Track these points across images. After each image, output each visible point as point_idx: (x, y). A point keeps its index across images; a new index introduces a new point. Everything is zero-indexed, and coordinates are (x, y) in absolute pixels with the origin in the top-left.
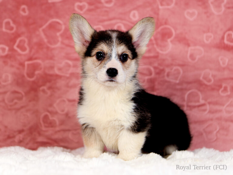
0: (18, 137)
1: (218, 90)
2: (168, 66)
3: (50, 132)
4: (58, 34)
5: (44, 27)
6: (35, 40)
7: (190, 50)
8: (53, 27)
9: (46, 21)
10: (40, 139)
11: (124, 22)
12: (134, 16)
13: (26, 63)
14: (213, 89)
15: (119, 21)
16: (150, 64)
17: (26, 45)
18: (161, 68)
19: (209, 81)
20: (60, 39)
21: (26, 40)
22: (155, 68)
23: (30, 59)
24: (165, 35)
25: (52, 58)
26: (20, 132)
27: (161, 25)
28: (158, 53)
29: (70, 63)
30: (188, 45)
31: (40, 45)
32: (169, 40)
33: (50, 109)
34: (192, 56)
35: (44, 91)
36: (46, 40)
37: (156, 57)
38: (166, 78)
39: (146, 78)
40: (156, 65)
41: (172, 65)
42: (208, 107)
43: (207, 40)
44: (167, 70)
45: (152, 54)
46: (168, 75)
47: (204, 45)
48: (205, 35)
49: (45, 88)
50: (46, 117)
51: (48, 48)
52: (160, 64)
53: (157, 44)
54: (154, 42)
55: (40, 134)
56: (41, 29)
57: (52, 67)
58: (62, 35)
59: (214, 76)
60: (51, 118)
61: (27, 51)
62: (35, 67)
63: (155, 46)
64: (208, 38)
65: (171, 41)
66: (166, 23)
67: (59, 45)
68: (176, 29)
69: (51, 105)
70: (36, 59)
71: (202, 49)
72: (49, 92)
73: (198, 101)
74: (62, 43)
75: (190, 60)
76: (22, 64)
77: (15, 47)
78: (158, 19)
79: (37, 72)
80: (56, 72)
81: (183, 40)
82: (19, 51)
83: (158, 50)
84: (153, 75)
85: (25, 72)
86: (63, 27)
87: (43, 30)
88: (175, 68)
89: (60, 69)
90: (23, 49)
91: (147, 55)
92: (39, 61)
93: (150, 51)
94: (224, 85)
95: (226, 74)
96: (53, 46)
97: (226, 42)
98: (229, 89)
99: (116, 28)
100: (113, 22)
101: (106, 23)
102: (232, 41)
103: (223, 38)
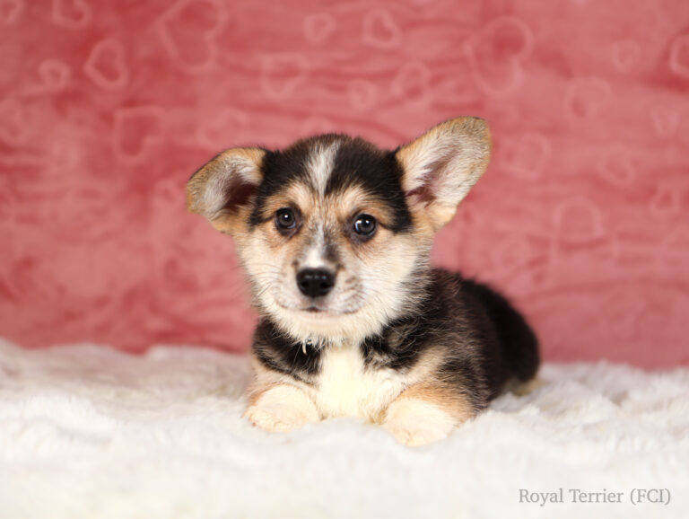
1: (646, 200)
2: (509, 131)
3: (183, 305)
4: (209, 35)
5: (170, 13)
6: (144, 51)
7: (573, 88)
8: (195, 15)
10: (155, 323)
11: (393, 5)
13: (121, 115)
14: (632, 199)
17: (119, 63)
19: (623, 174)
20: (214, 50)
21: (120, 50)
23: (131, 102)
24: (506, 45)
25: (190, 102)
26: (101, 302)
27: (494, 15)
28: (482, 94)
29: (242, 117)
30: (568, 74)
31: (158, 65)
32: (515, 62)
33: (185, 243)
34: (578, 108)
35: (167, 195)
36: (172, 51)
37: (477, 106)
38: (505, 166)
41: (521, 128)
42: (616, 248)
43: (622, 60)
44: (507, 143)
45: (467, 98)
46: (510, 156)
47: (612, 75)
48: (616, 47)
49: (169, 184)
50: (171, 265)
51: (179, 75)
53: (482, 70)
54: (473, 64)
56: (161, 22)
57: (190, 129)
58: (219, 40)
59: (637, 163)
60: (185, 267)
61: (121, 83)
62: (143, 127)
63: (476, 76)
64: (625, 56)
65: (523, 64)
66: (508, 12)
67: (209, 66)
68: (535, 29)
69: (187, 233)
70: (147, 102)
71: (605, 86)
73: (589, 229)
74: (221, 62)
75: (570, 115)
76: (107, 118)
77: (89, 68)
79: (151, 142)
80: (202, 140)
81: (555, 61)
82: (99, 79)
83: (485, 87)
85: (115, 138)
86: (222, 18)
87: (169, 24)
88: (528, 138)
89: (213, 134)
90: (111, 74)
91: (453, 99)
92: (154, 111)
93: (461, 90)
94: (662, 187)
95: (671, 156)
96: (192, 69)
97: (675, 66)
98: (676, 197)
99: (368, 21)
100: (362, 5)
101: (343, 8)
103: (666, 56)
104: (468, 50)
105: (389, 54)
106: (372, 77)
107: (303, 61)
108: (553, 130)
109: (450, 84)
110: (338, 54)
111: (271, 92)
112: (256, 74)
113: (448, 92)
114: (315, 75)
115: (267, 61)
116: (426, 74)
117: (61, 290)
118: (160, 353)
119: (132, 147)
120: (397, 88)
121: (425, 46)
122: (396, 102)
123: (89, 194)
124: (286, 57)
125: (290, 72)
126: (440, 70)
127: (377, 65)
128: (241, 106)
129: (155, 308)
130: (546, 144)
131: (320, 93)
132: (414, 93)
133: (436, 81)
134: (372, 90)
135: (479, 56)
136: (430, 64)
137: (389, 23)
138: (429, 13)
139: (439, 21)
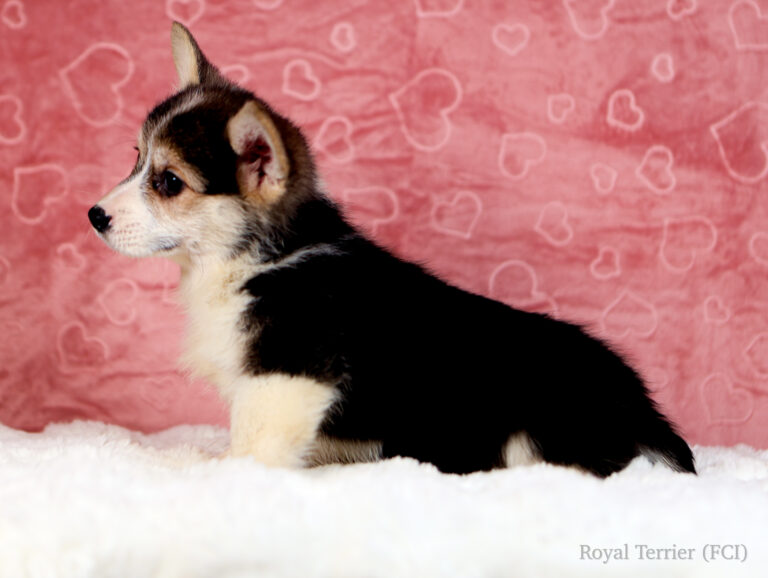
1: (587, 263)
2: (439, 189)
3: (84, 378)
4: (115, 87)
5: (73, 65)
6: (45, 104)
7: (506, 142)
8: (100, 65)
9: (81, 48)
10: (55, 400)
11: (312, 54)
12: (343, 38)
13: (18, 172)
14: (571, 260)
15: (296, 51)
16: (388, 181)
17: (18, 119)
18: (420, 194)
19: (562, 235)
20: (120, 102)
21: (19, 103)
22: (401, 193)
23: (30, 160)
24: (434, 97)
25: (94, 158)
27: (422, 66)
28: (411, 149)
30: (502, 129)
31: (61, 119)
32: (444, 112)
33: (86, 311)
34: (511, 161)
35: (67, 256)
36: (77, 105)
37: (405, 161)
38: (435, 225)
39: (376, 222)
40: (405, 184)
41: (452, 185)
43: (557, 115)
44: (437, 200)
45: (393, 154)
46: (440, 216)
47: (546, 130)
48: (551, 99)
49: (71, 247)
50: (73, 333)
51: (83, 128)
52: (415, 184)
53: (409, 124)
54: (401, 116)
55: (53, 385)
56: (63, 73)
57: (94, 186)
58: (125, 91)
59: (575, 221)
60: (87, 337)
61: (21, 137)
62: (44, 185)
63: (404, 129)
64: (562, 110)
65: (451, 116)
66: (436, 63)
67: (117, 118)
68: (465, 81)
69: (88, 300)
70: (46, 159)
71: (541, 140)
72: (83, 261)
73: (528, 295)
74: (127, 114)
75: (505, 172)
76: (6, 176)
78: (412, 49)
79: (48, 200)
81: (486, 113)
83: (412, 141)
84: (396, 216)
85: (13, 198)
86: (131, 67)
87: (71, 75)
88: (460, 194)
90: (9, 130)
91: (379, 155)
92: (55, 167)
93: (386, 143)
94: (603, 248)
95: (611, 215)
96: (98, 124)
97: (611, 120)
98: (617, 259)
99: (286, 72)
100: (280, 54)
101: (259, 57)
102: (631, 118)
103: (603, 109)
104: (394, 100)
105: (309, 104)
109: (376, 138)
116: (350, 128)
119: (30, 208)
120: (318, 143)
126: (364, 122)
130: (477, 199)
132: (338, 147)
133: (360, 133)
135: (405, 109)
136: (353, 118)
137: (309, 74)
138: (351, 64)
139: (363, 72)
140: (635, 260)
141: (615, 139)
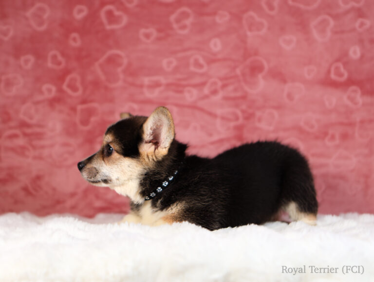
0: (70, 203)
1: (323, 138)
2: (259, 108)
4: (119, 70)
5: (102, 60)
6: (90, 78)
7: (287, 88)
8: (113, 61)
9: (104, 53)
10: (98, 204)
11: (203, 53)
12: (215, 45)
13: (80, 107)
14: (317, 138)
15: (195, 52)
16: (237, 106)
17: (78, 84)
18: (251, 111)
19: (312, 127)
20: (121, 76)
21: (79, 78)
22: (243, 112)
23: (84, 102)
24: (256, 69)
25: (111, 100)
26: (73, 195)
27: (250, 56)
28: (246, 92)
29: (135, 106)
30: (284, 81)
31: (96, 84)
32: (260, 76)
34: (290, 96)
36: (103, 77)
37: (244, 97)
38: (258, 125)
39: (232, 124)
40: (244, 107)
41: (264, 107)
43: (309, 75)
44: (258, 114)
45: (239, 94)
46: (260, 120)
47: (305, 82)
48: (306, 68)
51: (106, 88)
52: (249, 107)
53: (245, 81)
54: (241, 78)
56: (97, 64)
57: (112, 112)
58: (124, 71)
59: (318, 121)
61: (80, 93)
62: (90, 113)
63: (243, 84)
64: (310, 73)
65: (263, 77)
66: (256, 54)
67: (120, 83)
68: (268, 62)
70: (91, 101)
71: (302, 86)
74: (125, 81)
75: (287, 101)
76: (73, 109)
77: (65, 87)
78: (245, 49)
79: (93, 119)
80: (117, 117)
81: (278, 75)
82: (69, 91)
83: (247, 88)
84: (241, 121)
85: (77, 119)
86: (125, 61)
87: (101, 65)
88: (268, 111)
90: (74, 89)
91: (233, 95)
92: (95, 105)
93: (236, 90)
94: (331, 132)
95: (334, 117)
96: (112, 86)
97: (333, 76)
98: (337, 136)
99: (192, 61)
100: (188, 53)
101: (180, 55)
102: (341, 75)
103: (329, 72)
104: (238, 71)
105: (202, 75)
106: (195, 86)
107: (162, 80)
108: (279, 107)
109: (231, 88)
110: (179, 76)
111: (148, 94)
112: (141, 86)
113: (230, 91)
114: (168, 85)
115: (146, 80)
116: (220, 84)
117: (54, 189)
118: (101, 216)
119: (85, 122)
120: (206, 91)
121: (219, 71)
122: (206, 97)
123: (66, 145)
124: (155, 78)
125: (157, 85)
126: (226, 81)
127: (197, 80)
128: (135, 101)
129: (97, 197)
130: (276, 113)
131: (171, 94)
132: (215, 92)
133: (224, 86)
134: (195, 92)
135: (243, 74)
136: (221, 79)
137: (201, 61)
138: (220, 56)
139: (225, 59)
140: (345, 137)
141: (334, 85)
